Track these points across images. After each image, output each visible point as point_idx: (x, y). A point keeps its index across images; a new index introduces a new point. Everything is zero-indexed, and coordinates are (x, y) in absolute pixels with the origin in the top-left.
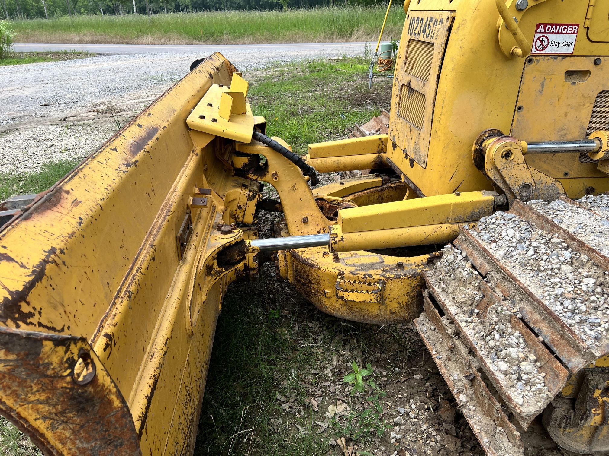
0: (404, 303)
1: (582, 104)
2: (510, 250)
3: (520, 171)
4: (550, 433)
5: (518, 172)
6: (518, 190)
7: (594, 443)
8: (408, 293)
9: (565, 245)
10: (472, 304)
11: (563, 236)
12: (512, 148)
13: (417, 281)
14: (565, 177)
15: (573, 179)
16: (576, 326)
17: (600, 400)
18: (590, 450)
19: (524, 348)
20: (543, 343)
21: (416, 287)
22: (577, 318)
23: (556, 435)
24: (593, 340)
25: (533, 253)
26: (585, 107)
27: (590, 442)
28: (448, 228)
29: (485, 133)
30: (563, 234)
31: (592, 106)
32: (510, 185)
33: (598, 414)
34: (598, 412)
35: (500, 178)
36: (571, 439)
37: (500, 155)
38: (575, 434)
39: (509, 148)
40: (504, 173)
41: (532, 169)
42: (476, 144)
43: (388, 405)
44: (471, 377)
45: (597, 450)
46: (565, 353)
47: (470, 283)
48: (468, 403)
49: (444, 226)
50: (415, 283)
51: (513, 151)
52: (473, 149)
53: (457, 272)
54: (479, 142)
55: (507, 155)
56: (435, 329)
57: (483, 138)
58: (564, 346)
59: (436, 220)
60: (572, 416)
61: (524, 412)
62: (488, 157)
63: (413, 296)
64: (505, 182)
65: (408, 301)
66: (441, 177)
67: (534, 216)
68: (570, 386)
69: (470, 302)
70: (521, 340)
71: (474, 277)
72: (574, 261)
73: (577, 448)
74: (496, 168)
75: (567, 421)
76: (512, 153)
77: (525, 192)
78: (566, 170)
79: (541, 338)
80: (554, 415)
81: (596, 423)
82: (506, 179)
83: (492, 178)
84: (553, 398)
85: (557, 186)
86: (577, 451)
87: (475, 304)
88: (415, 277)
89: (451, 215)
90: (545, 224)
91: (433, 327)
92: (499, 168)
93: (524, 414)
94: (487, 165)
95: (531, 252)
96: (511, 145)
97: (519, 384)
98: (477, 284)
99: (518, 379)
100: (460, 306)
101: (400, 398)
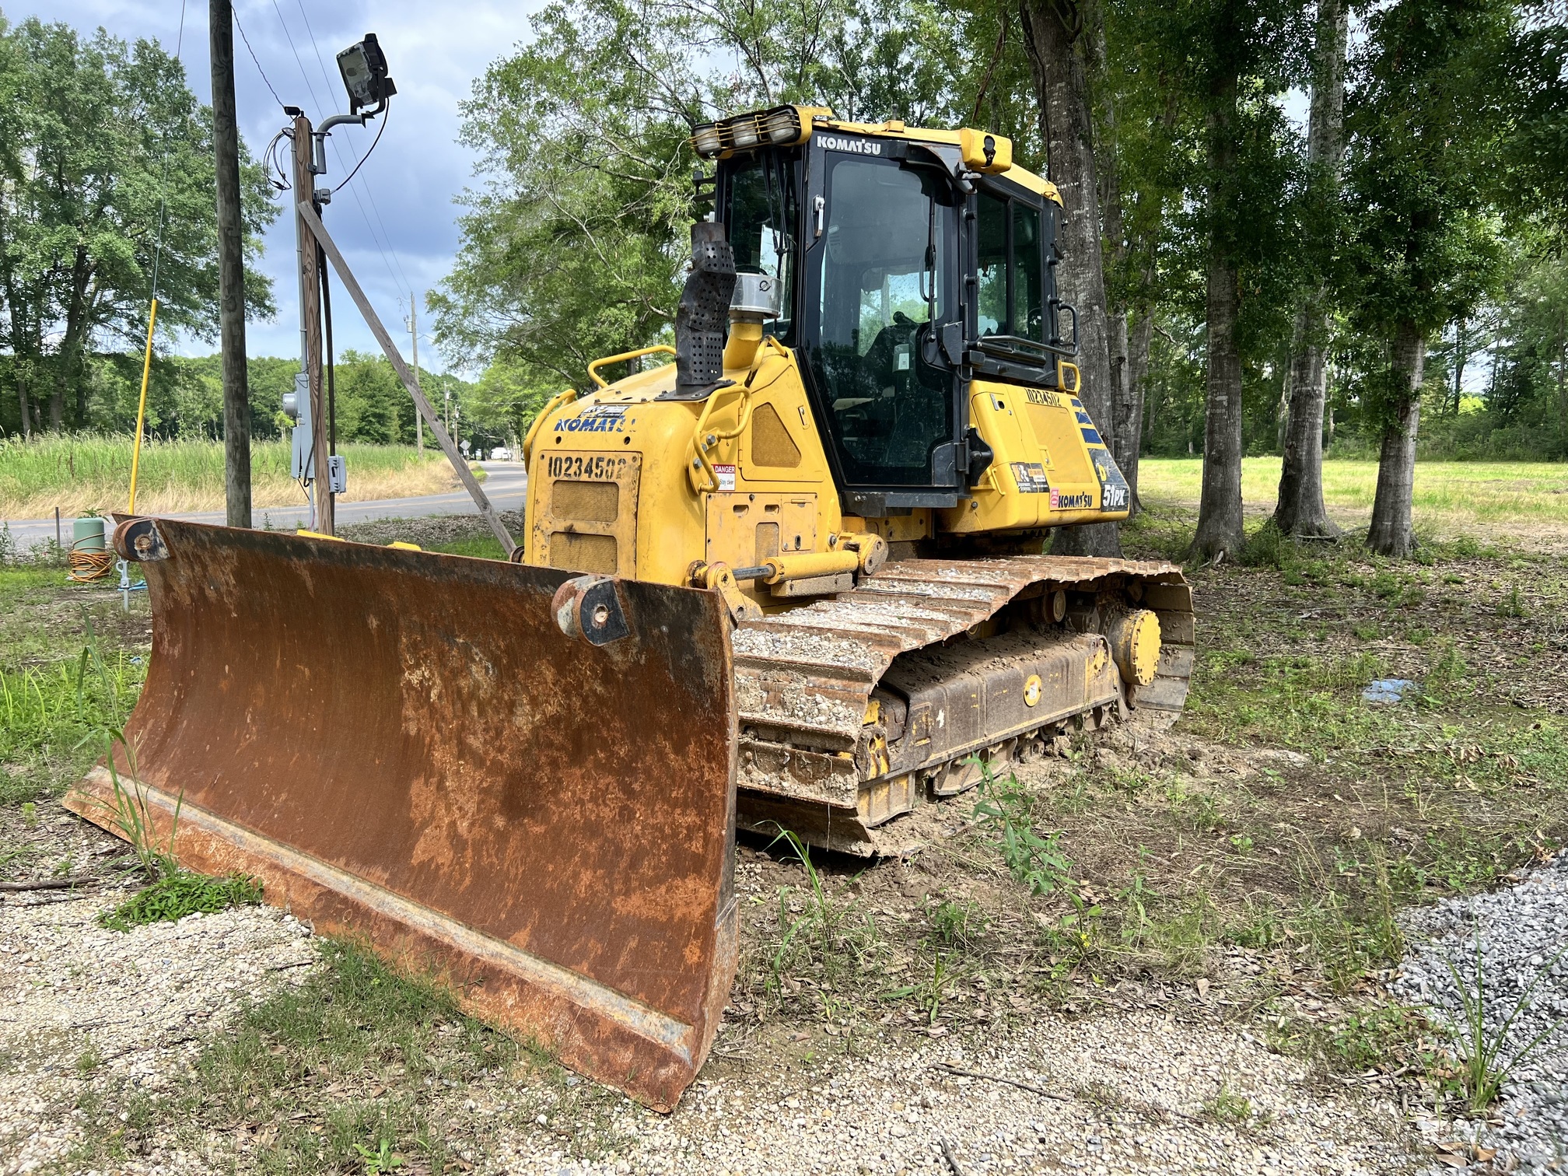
16: (861, 667)
17: (871, 753)
19: (829, 701)
46: (857, 687)
81: (875, 775)
99: (836, 719)
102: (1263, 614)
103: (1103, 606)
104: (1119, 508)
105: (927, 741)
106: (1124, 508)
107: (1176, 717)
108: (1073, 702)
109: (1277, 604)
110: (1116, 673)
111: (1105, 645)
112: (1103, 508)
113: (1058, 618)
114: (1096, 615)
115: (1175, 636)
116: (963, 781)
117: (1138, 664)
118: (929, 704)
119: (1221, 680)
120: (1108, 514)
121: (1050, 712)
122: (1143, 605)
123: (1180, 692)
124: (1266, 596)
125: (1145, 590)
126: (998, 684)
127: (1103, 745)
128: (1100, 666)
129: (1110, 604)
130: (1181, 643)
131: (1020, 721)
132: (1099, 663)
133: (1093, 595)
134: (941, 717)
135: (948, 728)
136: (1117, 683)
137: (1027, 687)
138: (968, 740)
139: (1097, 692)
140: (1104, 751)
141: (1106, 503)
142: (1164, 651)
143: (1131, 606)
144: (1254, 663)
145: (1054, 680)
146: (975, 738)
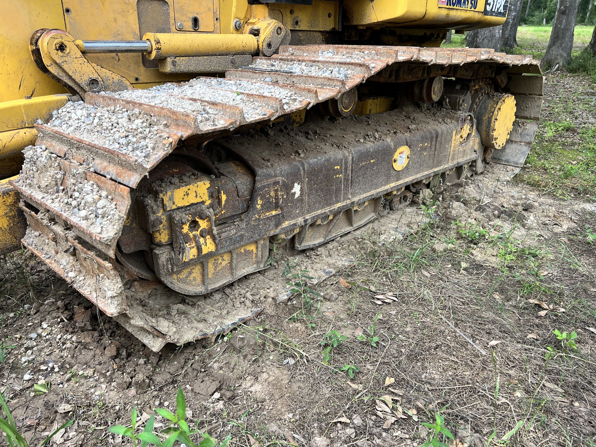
0: (5, 226)
1: (127, 10)
2: (79, 124)
3: (82, 66)
4: (166, 282)
5: (80, 66)
6: (87, 86)
7: (207, 281)
8: (6, 214)
9: (125, 110)
10: (56, 185)
11: (122, 104)
12: (63, 41)
13: (11, 197)
14: (137, 82)
15: (145, 84)
16: (131, 154)
17: (191, 235)
18: (206, 289)
19: (98, 191)
20: (111, 179)
21: (13, 205)
22: (130, 148)
23: (171, 283)
24: (143, 158)
25: (98, 120)
26: (130, 13)
27: (203, 282)
28: (27, 133)
29: (37, 32)
30: (122, 103)
31: (136, 13)
32: (77, 80)
33: (193, 247)
34: (193, 245)
35: (64, 74)
36: (188, 284)
37: (54, 47)
38: (189, 278)
39: (60, 40)
40: (65, 67)
41: (94, 65)
42: (31, 44)
43: (16, 338)
44: (72, 250)
45: (212, 288)
46: (126, 178)
47: (51, 167)
48: (78, 277)
49: (22, 131)
50: (10, 200)
51: (66, 43)
52: (30, 50)
53: (38, 163)
54: (34, 42)
55: (62, 47)
56: (40, 235)
57: (36, 37)
58: (125, 173)
59: (10, 125)
60: (173, 256)
61: (103, 238)
62: (43, 51)
63: (14, 216)
64: (70, 77)
65: (10, 223)
66: (8, 87)
67: (101, 99)
68: (165, 231)
69: (54, 183)
70: (95, 186)
71: (53, 159)
72: (131, 117)
73: (195, 290)
74: (56, 63)
75: (171, 262)
76: (66, 46)
77: (96, 88)
78: (136, 76)
79: (109, 177)
80: (160, 262)
81: (194, 256)
82: (70, 74)
83: (56, 74)
84: (125, 217)
85: (125, 82)
86: (196, 293)
87: (59, 183)
88: (8, 194)
89: (25, 118)
90: (109, 102)
91: (37, 233)
92: (58, 62)
93: (105, 239)
94: (46, 62)
95: (96, 120)
96: (62, 37)
97: (98, 219)
98: (57, 164)
99: (96, 216)
100: (46, 190)
101: (30, 326)
102: (579, 99)
103: (476, 91)
104: (499, 14)
105: (278, 212)
106: (503, 15)
107: (517, 171)
108: (439, 164)
109: (587, 94)
110: (478, 140)
111: (471, 119)
112: (485, 12)
113: (435, 98)
114: (468, 97)
115: (526, 114)
116: (326, 236)
117: (495, 134)
118: (280, 179)
119: (552, 141)
120: (489, 18)
121: (417, 173)
122: (507, 90)
123: (523, 153)
124: (581, 89)
125: (509, 79)
126: (365, 156)
127: (458, 199)
128: (465, 136)
129: (481, 89)
130: (531, 118)
131: (387, 183)
132: (465, 134)
133: (469, 81)
134: (297, 189)
135: (306, 198)
136: (476, 147)
137: (396, 156)
138: (330, 204)
139: (461, 155)
140: (456, 204)
141: (489, 8)
142: (515, 123)
143: (497, 90)
144: (574, 131)
145: (424, 149)
146: (338, 202)
